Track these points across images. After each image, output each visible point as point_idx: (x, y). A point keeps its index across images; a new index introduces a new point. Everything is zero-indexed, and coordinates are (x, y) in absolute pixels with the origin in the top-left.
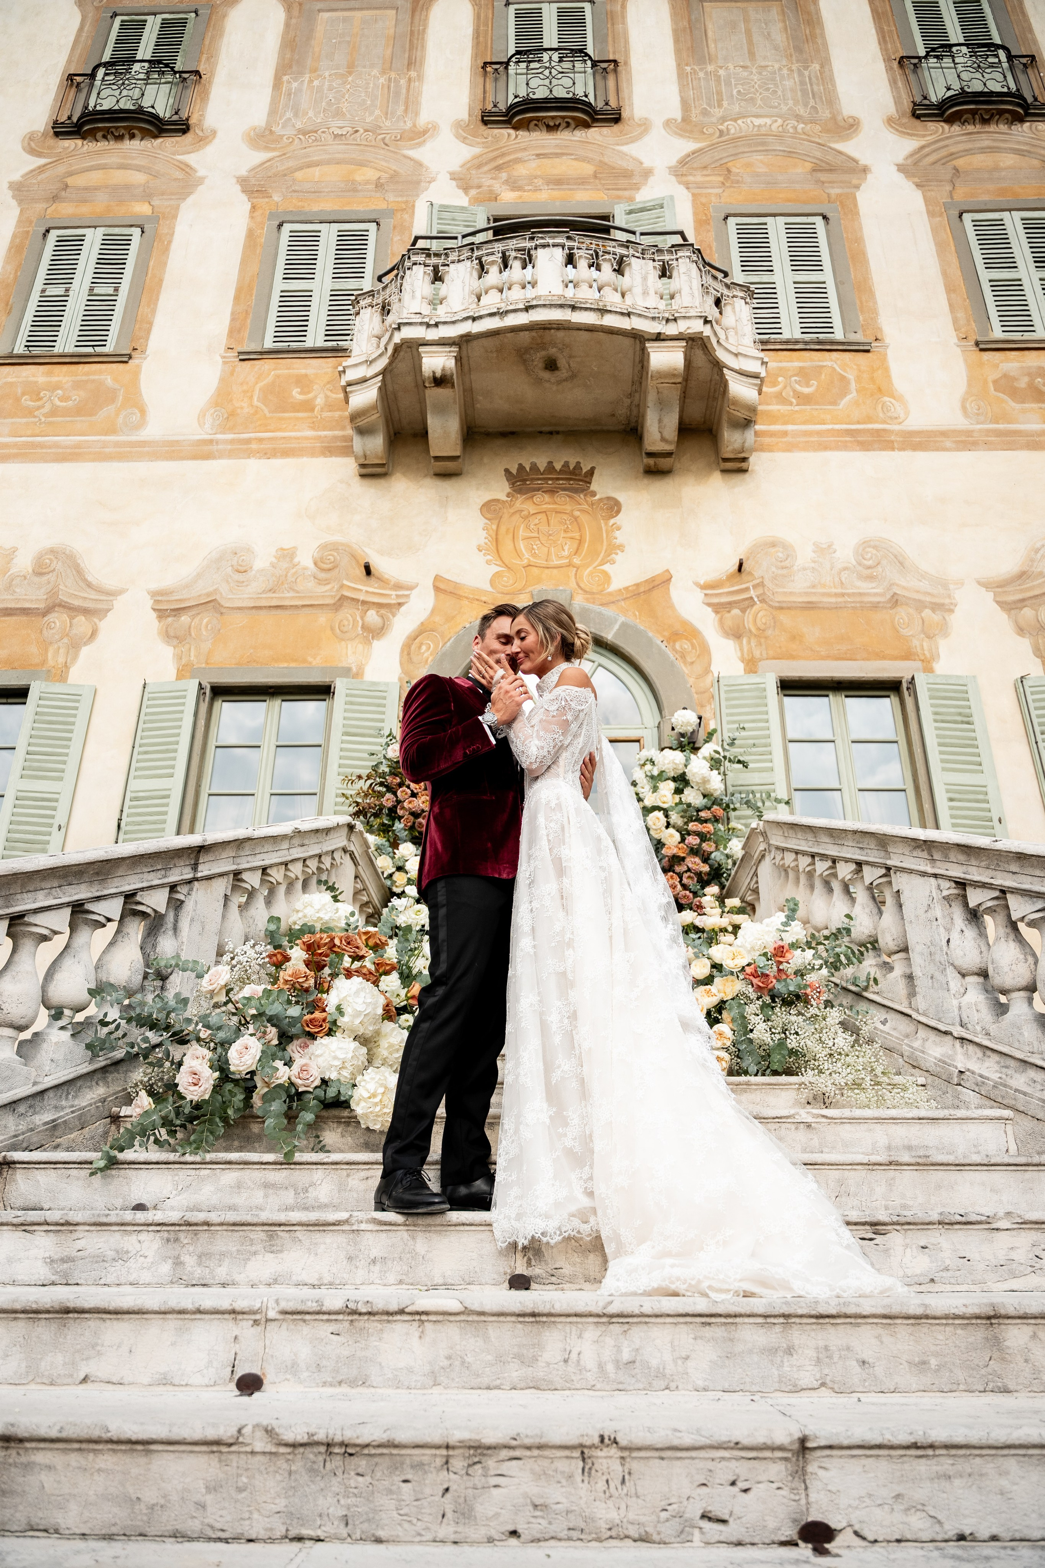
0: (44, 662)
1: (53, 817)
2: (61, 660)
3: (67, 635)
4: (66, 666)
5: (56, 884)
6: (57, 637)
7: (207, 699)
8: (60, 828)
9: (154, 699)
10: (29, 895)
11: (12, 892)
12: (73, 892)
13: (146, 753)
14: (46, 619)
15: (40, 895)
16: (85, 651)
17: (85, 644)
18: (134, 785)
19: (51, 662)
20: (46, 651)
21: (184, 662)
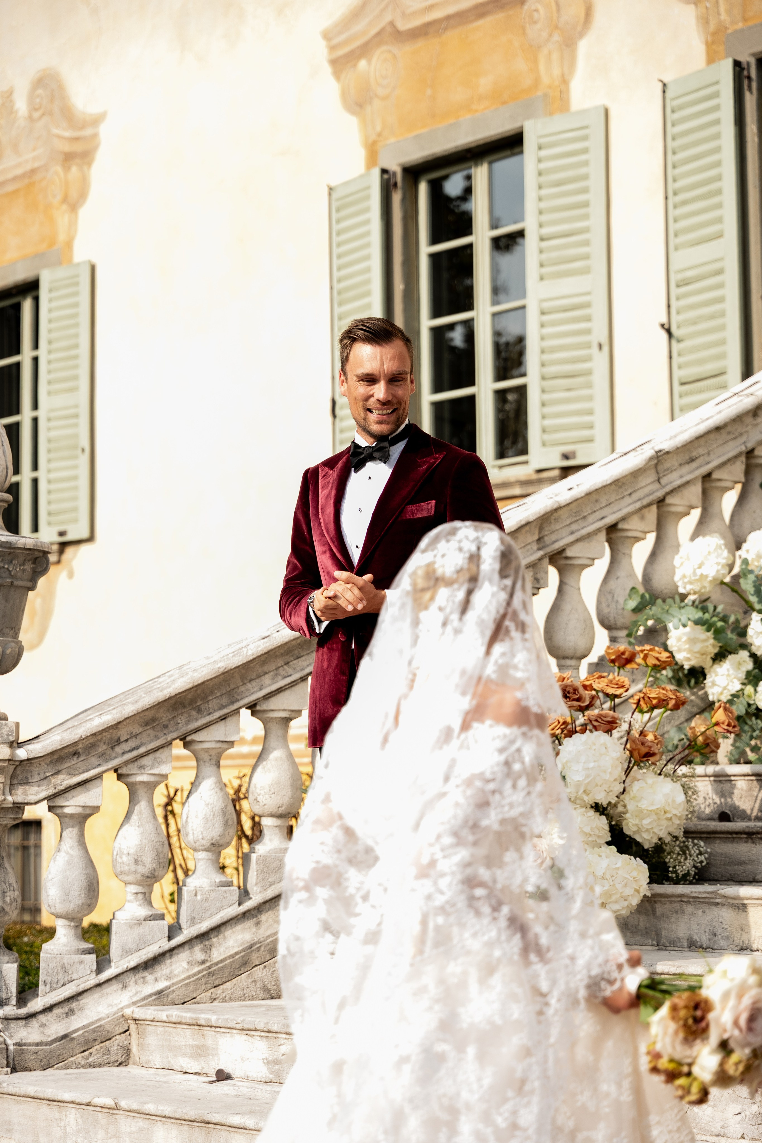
0: (537, 81)
1: (588, 332)
2: (556, 72)
3: (556, 27)
4: (565, 81)
5: (280, 662)
6: (545, 34)
7: (754, 85)
8: (600, 346)
9: (681, 107)
10: (254, 683)
11: (232, 687)
12: (305, 664)
13: (684, 203)
14: (526, 7)
15: (266, 680)
16: (583, 46)
17: (581, 35)
18: (679, 260)
19: (545, 80)
20: (536, 61)
21: (712, 26)
